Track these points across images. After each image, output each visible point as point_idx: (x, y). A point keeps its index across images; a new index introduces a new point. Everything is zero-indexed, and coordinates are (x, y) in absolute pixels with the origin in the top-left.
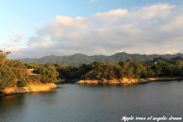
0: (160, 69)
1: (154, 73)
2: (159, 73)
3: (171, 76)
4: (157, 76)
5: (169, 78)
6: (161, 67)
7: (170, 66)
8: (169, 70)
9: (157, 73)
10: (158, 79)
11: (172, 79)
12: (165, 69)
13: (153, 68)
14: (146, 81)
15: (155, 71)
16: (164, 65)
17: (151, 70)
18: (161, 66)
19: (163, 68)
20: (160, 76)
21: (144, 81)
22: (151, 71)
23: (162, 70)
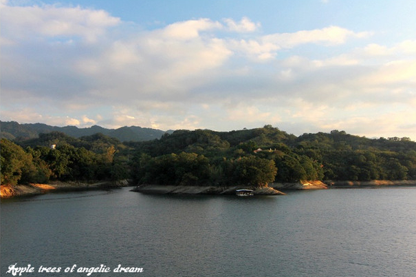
0: (66, 161)
1: (51, 171)
2: (62, 170)
3: (88, 179)
4: (58, 179)
5: (84, 185)
6: (68, 157)
7: (88, 155)
8: (87, 166)
9: (57, 173)
10: (60, 186)
11: (90, 185)
12: (76, 162)
13: (49, 158)
14: (31, 191)
15: (54, 167)
16: (74, 153)
17: (41, 164)
18: (67, 154)
19: (71, 159)
20: (64, 179)
21: (27, 192)
22: (44, 167)
23: (69, 165)
